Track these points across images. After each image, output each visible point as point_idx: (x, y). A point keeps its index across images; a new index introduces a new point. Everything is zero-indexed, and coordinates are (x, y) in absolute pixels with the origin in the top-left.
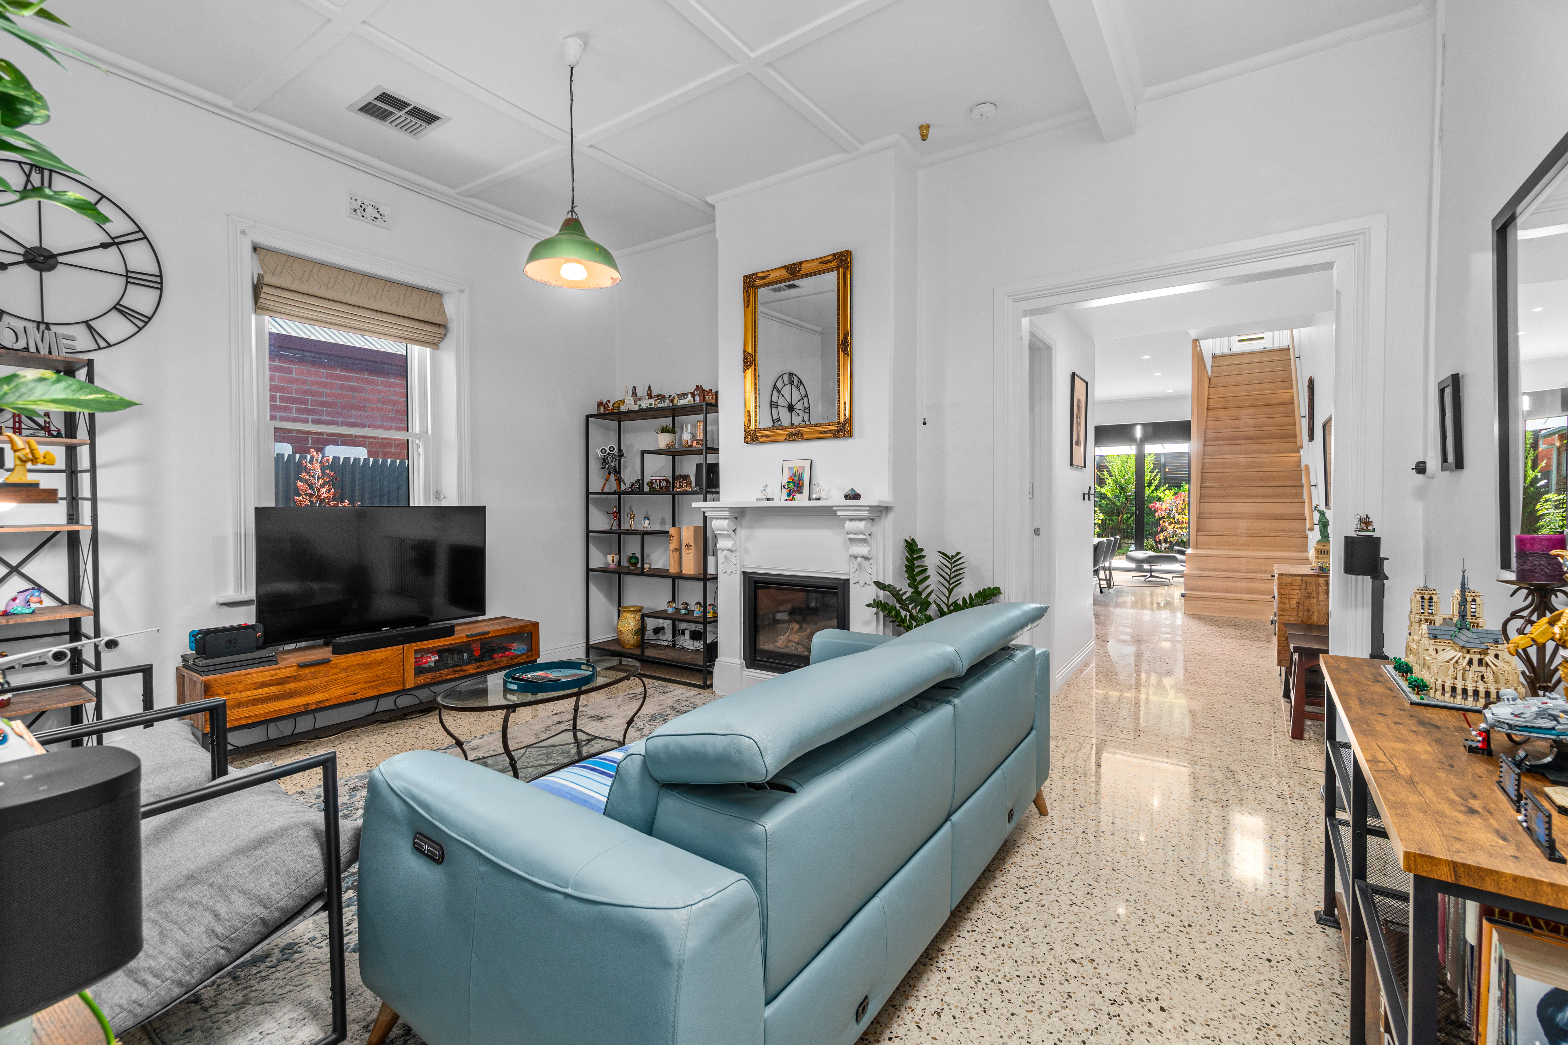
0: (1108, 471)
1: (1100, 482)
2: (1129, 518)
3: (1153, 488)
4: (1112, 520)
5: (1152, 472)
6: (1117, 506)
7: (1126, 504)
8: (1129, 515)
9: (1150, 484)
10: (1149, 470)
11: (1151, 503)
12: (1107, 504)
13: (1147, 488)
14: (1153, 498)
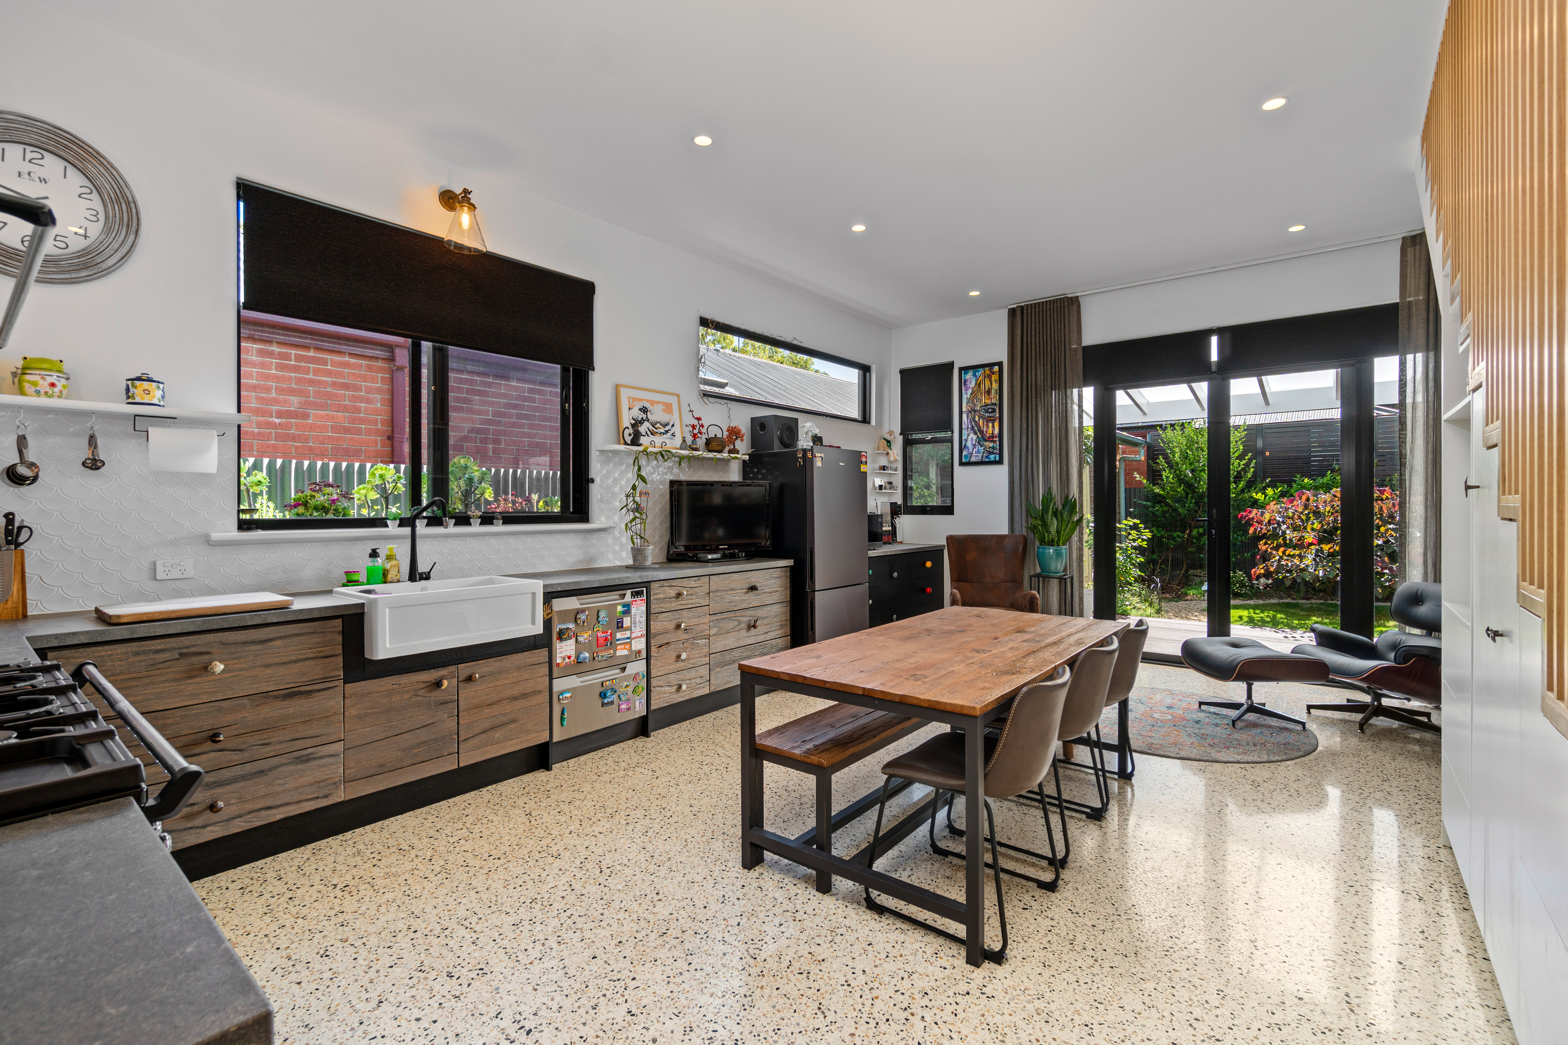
0: (1166, 457)
1: (1154, 475)
2: (1201, 535)
3: (1242, 484)
4: (1173, 538)
5: (1241, 457)
6: (1180, 514)
7: (1196, 512)
8: (1201, 530)
9: (1238, 478)
10: (1236, 455)
11: (1240, 510)
12: (1164, 512)
13: (1233, 486)
14: (1244, 501)
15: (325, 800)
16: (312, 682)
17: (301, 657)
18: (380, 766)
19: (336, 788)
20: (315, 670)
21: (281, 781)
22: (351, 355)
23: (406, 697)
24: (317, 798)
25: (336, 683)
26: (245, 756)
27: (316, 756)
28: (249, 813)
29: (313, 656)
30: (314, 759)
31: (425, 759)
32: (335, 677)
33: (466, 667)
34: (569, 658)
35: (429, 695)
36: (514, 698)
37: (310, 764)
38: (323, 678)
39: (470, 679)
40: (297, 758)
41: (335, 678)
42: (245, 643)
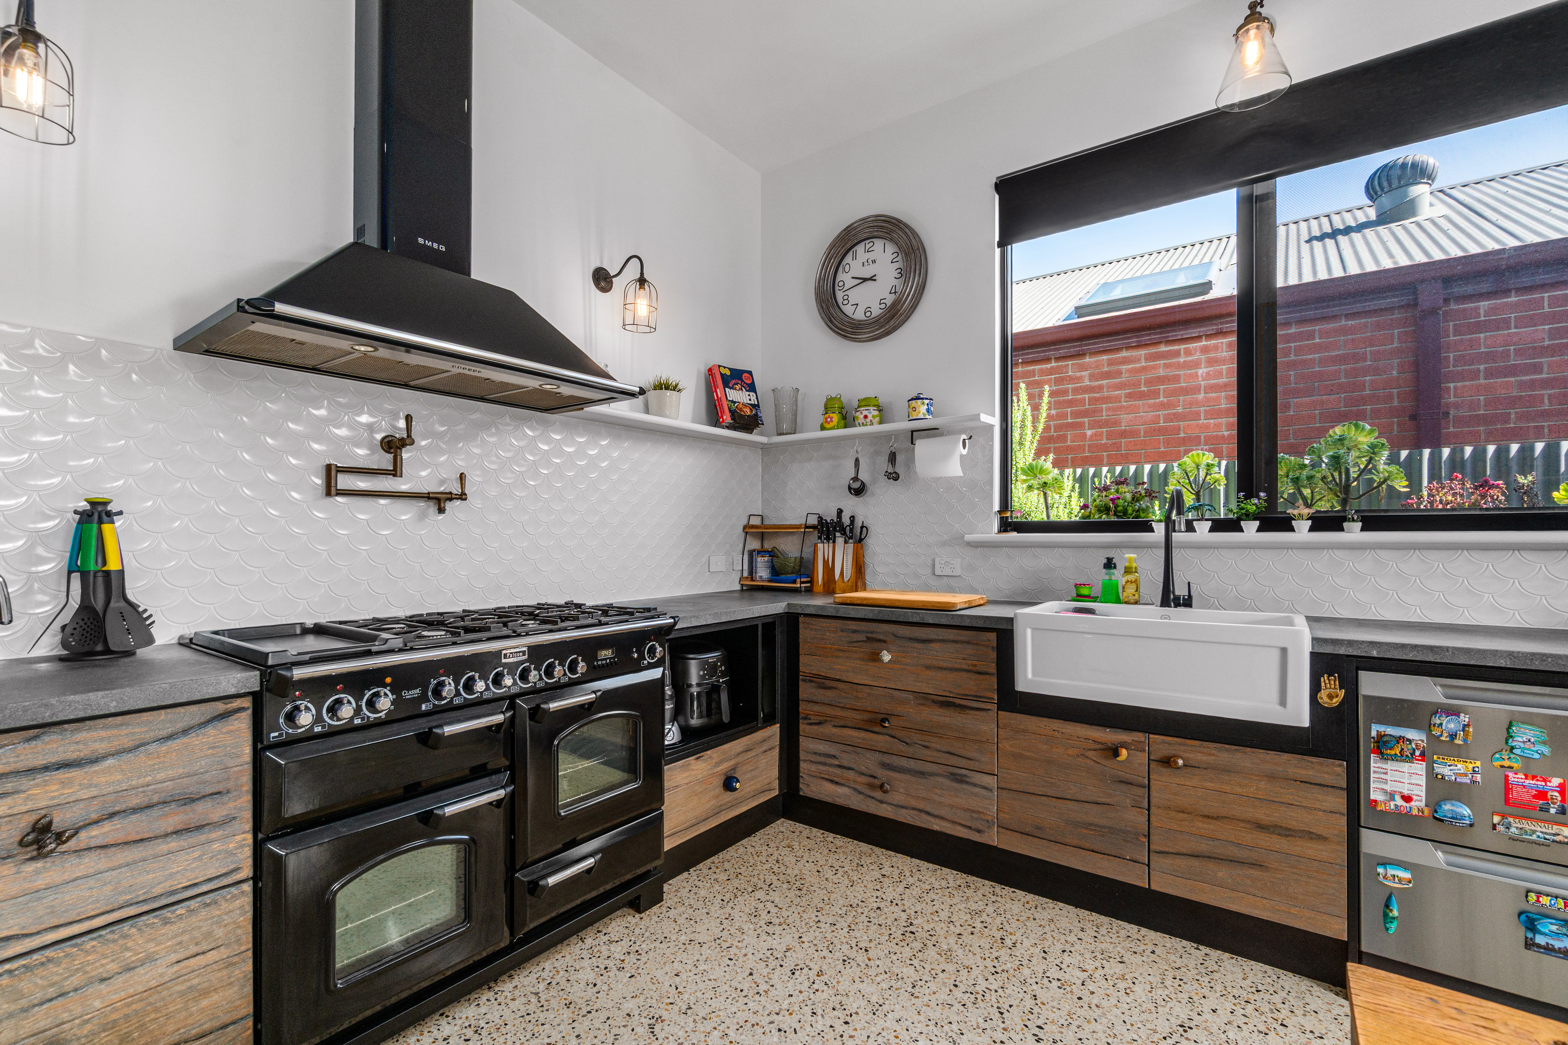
15: (978, 834)
16: (965, 697)
17: (956, 666)
18: (1038, 828)
19: (989, 827)
20: (969, 684)
21: (939, 792)
22: (1348, 316)
23: (1071, 752)
24: (970, 828)
25: (989, 706)
26: (910, 750)
27: (968, 780)
28: (914, 809)
29: (967, 668)
30: (967, 783)
31: (1096, 848)
32: (989, 698)
33: (1164, 742)
34: (1407, 799)
35: (1104, 762)
36: (1261, 827)
37: (965, 786)
38: (976, 696)
39: (1167, 762)
40: (952, 774)
41: (989, 700)
42: (910, 639)
